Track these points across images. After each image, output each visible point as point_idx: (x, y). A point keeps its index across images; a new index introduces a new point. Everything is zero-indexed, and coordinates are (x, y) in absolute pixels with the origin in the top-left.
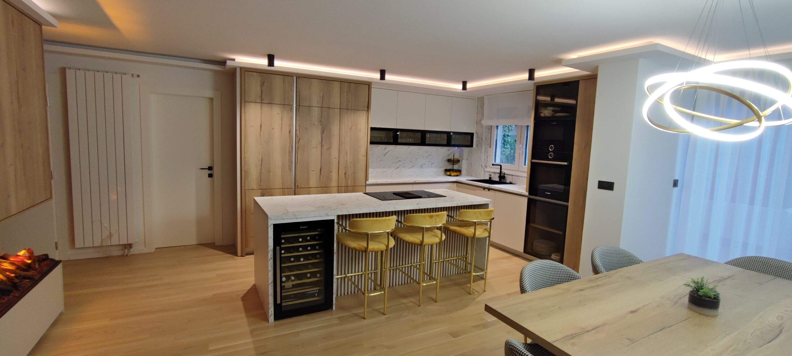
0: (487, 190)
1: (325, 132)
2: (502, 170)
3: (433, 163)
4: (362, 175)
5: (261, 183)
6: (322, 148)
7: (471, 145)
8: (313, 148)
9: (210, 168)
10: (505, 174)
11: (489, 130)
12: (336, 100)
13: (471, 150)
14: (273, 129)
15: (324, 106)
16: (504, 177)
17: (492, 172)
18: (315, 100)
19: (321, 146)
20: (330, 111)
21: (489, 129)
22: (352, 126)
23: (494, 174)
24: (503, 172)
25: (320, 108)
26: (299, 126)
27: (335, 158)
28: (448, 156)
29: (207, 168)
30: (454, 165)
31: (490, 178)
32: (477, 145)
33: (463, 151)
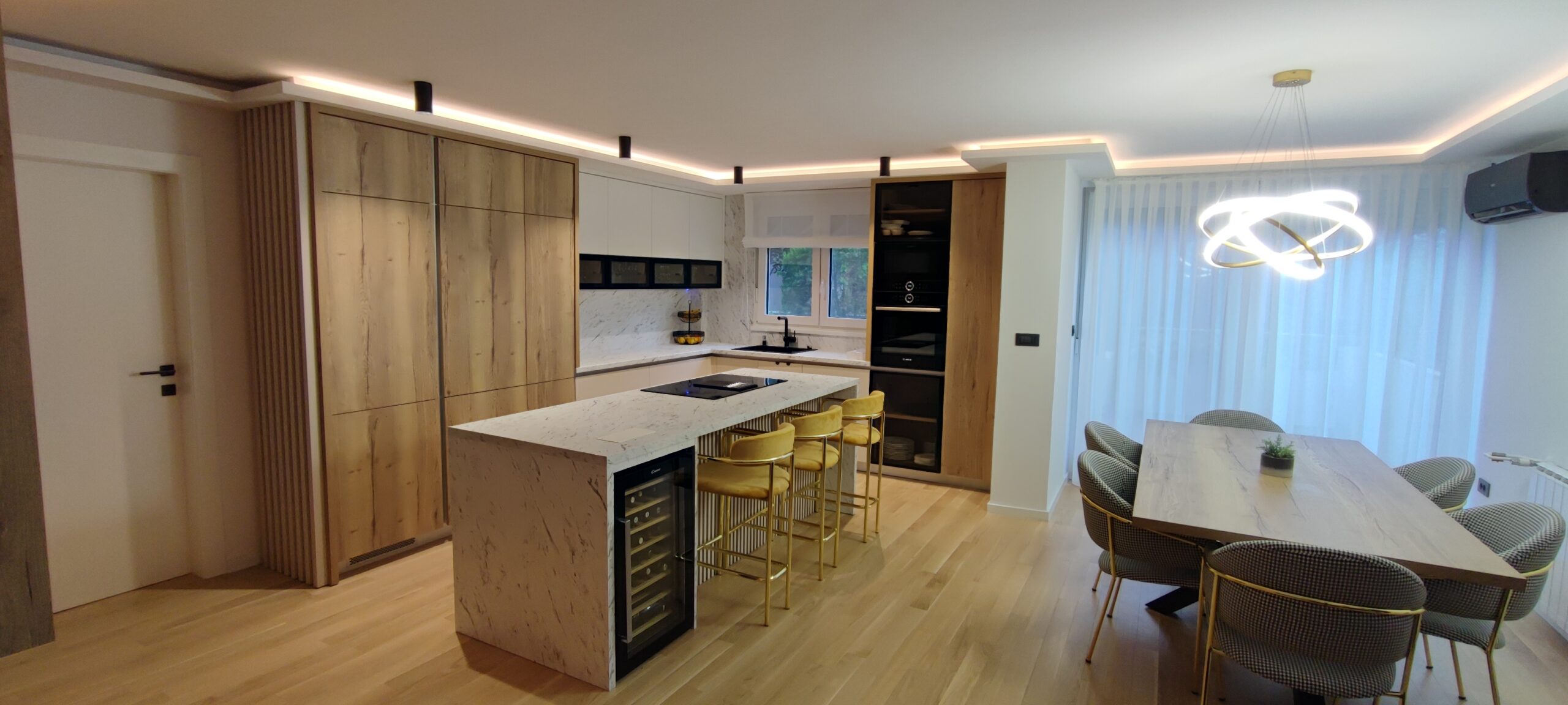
0: (785, 364)
1: (498, 265)
2: (789, 327)
3: (654, 322)
4: (567, 357)
5: (368, 393)
6: (494, 299)
7: (718, 285)
8: (478, 302)
9: (167, 370)
10: (795, 334)
11: (754, 256)
12: (516, 195)
13: (716, 292)
14: (390, 260)
15: (494, 207)
16: (794, 340)
17: (766, 331)
18: (477, 195)
19: (491, 296)
20: (507, 217)
21: (752, 254)
22: (547, 252)
23: (770, 335)
24: (790, 330)
25: (487, 211)
26: (447, 252)
27: (519, 322)
28: (676, 307)
29: (158, 369)
30: (689, 322)
31: (764, 342)
32: (729, 283)
33: (700, 296)
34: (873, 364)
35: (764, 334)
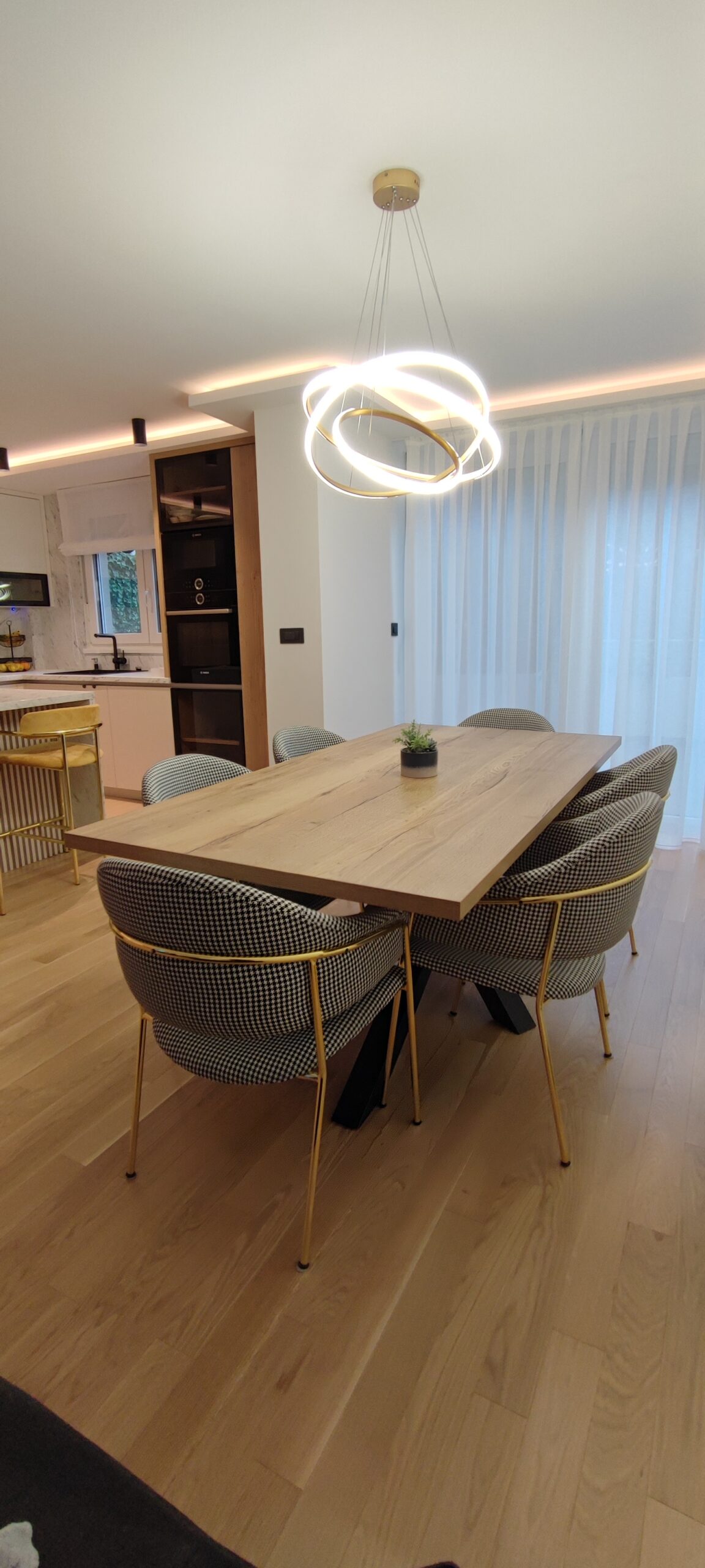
2: (118, 648)
7: (46, 603)
10: (124, 654)
11: (79, 566)
13: (48, 611)
16: (123, 659)
17: (98, 653)
21: (79, 563)
23: (102, 656)
24: (120, 650)
30: (12, 647)
31: (96, 666)
32: (59, 601)
33: (29, 616)
34: (172, 681)
35: (94, 657)
